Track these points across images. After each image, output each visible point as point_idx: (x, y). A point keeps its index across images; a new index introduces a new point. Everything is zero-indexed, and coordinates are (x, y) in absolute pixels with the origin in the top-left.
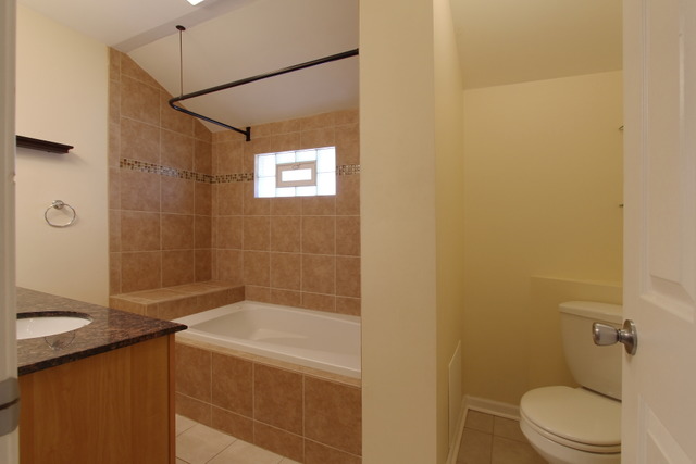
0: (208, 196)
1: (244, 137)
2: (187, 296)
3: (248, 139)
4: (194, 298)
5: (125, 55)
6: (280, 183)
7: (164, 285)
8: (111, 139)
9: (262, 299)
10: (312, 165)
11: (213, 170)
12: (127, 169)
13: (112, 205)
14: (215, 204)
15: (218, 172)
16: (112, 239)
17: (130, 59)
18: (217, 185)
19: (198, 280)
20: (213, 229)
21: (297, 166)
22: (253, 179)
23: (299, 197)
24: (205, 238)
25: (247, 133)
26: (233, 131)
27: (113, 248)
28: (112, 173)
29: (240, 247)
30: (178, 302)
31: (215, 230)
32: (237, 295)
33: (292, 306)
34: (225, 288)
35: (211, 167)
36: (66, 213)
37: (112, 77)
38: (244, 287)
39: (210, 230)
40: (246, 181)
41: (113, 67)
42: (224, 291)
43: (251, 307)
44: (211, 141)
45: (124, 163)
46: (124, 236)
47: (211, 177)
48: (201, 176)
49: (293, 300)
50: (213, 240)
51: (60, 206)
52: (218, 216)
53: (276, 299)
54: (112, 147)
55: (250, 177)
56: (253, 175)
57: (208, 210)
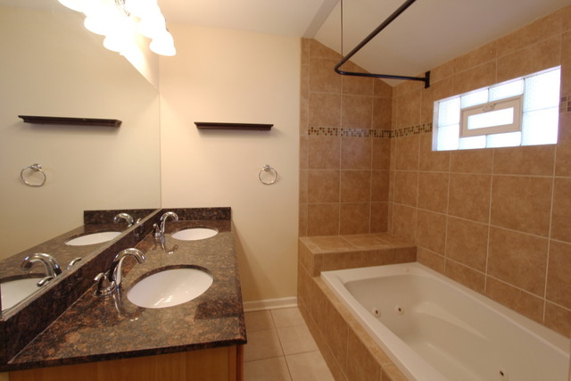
0: (387, 151)
1: (422, 84)
2: (352, 250)
3: (427, 86)
4: (358, 253)
5: (313, 40)
6: (464, 132)
7: (342, 233)
8: (302, 112)
9: (434, 266)
10: (516, 102)
11: (393, 125)
12: (314, 135)
13: (302, 166)
14: (393, 158)
15: (396, 127)
16: (301, 193)
17: (317, 42)
18: (395, 139)
19: (374, 231)
20: (391, 183)
21: (491, 106)
22: (430, 130)
23: (491, 150)
24: (383, 192)
25: (426, 80)
26: (412, 81)
27: (302, 200)
28: (302, 140)
29: (414, 205)
30: (342, 255)
31: (392, 184)
32: (408, 255)
33: (471, 287)
34: (394, 247)
35: (391, 122)
36: (272, 174)
37: (303, 62)
38: (415, 248)
39: (388, 183)
40: (423, 133)
41: (304, 53)
42: (391, 250)
43: (419, 272)
44: (391, 95)
45: (311, 130)
46: (310, 191)
47: (390, 132)
48: (379, 132)
49: (474, 282)
50: (390, 194)
51: (268, 169)
52: (395, 170)
53: (451, 272)
54: (303, 119)
55: (427, 127)
56: (431, 125)
57: (386, 164)
